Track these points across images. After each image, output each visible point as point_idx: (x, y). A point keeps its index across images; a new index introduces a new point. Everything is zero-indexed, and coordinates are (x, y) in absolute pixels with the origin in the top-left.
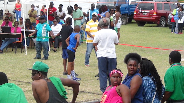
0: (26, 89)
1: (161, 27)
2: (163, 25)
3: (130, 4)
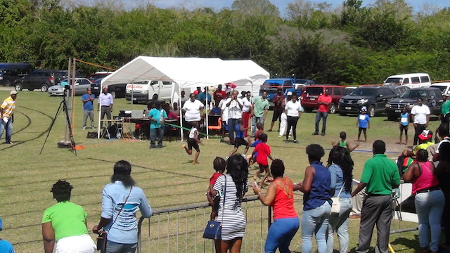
0: (182, 182)
2: (333, 111)
3: (296, 88)
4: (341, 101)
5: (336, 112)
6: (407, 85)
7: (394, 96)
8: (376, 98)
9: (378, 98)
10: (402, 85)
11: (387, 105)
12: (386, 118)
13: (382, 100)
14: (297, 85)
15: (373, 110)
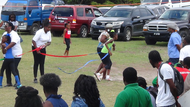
1: (82, 37)
2: (84, 35)
3: (43, 8)
4: (94, 23)
5: (88, 36)
6: (167, 5)
7: (153, 17)
8: (133, 20)
9: (135, 20)
10: (160, 5)
11: (145, 28)
12: (144, 42)
13: (139, 22)
14: (44, 5)
15: (129, 33)
